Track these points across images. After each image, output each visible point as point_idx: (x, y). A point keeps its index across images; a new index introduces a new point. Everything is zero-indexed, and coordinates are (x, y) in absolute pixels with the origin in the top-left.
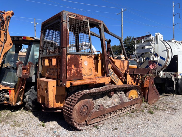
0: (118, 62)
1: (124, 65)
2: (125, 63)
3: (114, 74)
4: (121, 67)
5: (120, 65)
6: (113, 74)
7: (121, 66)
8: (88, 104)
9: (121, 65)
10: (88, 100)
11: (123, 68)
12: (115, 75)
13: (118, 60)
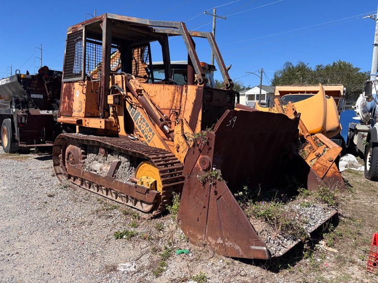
0: (167, 91)
1: (184, 98)
2: (186, 92)
3: (141, 118)
4: (174, 105)
5: (171, 98)
6: (139, 117)
7: (175, 101)
8: (74, 153)
9: (176, 98)
10: (76, 147)
11: (180, 107)
12: (144, 121)
13: (167, 86)
